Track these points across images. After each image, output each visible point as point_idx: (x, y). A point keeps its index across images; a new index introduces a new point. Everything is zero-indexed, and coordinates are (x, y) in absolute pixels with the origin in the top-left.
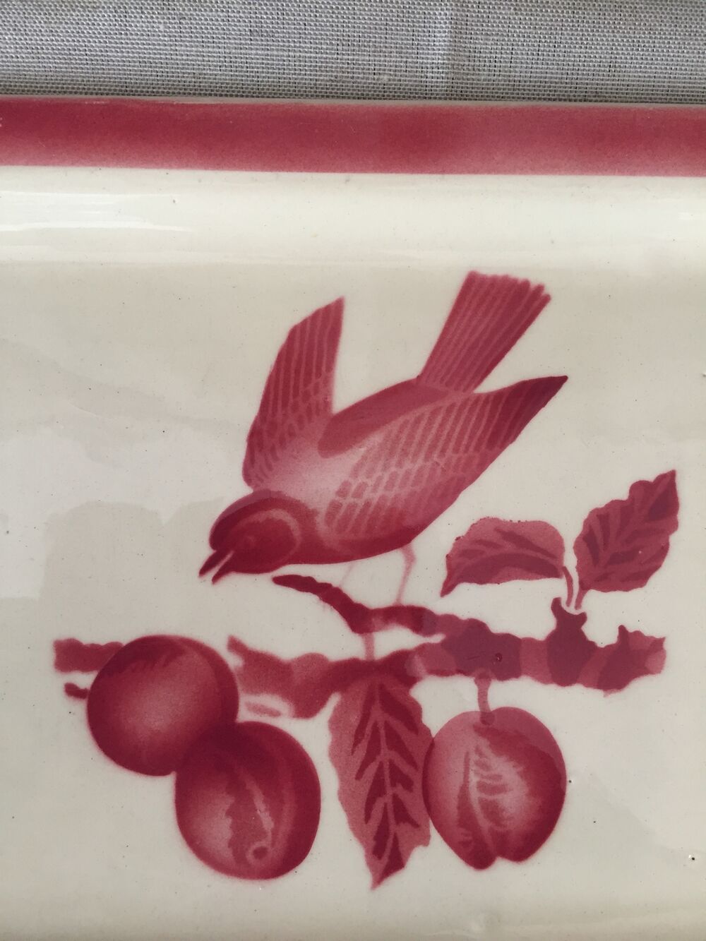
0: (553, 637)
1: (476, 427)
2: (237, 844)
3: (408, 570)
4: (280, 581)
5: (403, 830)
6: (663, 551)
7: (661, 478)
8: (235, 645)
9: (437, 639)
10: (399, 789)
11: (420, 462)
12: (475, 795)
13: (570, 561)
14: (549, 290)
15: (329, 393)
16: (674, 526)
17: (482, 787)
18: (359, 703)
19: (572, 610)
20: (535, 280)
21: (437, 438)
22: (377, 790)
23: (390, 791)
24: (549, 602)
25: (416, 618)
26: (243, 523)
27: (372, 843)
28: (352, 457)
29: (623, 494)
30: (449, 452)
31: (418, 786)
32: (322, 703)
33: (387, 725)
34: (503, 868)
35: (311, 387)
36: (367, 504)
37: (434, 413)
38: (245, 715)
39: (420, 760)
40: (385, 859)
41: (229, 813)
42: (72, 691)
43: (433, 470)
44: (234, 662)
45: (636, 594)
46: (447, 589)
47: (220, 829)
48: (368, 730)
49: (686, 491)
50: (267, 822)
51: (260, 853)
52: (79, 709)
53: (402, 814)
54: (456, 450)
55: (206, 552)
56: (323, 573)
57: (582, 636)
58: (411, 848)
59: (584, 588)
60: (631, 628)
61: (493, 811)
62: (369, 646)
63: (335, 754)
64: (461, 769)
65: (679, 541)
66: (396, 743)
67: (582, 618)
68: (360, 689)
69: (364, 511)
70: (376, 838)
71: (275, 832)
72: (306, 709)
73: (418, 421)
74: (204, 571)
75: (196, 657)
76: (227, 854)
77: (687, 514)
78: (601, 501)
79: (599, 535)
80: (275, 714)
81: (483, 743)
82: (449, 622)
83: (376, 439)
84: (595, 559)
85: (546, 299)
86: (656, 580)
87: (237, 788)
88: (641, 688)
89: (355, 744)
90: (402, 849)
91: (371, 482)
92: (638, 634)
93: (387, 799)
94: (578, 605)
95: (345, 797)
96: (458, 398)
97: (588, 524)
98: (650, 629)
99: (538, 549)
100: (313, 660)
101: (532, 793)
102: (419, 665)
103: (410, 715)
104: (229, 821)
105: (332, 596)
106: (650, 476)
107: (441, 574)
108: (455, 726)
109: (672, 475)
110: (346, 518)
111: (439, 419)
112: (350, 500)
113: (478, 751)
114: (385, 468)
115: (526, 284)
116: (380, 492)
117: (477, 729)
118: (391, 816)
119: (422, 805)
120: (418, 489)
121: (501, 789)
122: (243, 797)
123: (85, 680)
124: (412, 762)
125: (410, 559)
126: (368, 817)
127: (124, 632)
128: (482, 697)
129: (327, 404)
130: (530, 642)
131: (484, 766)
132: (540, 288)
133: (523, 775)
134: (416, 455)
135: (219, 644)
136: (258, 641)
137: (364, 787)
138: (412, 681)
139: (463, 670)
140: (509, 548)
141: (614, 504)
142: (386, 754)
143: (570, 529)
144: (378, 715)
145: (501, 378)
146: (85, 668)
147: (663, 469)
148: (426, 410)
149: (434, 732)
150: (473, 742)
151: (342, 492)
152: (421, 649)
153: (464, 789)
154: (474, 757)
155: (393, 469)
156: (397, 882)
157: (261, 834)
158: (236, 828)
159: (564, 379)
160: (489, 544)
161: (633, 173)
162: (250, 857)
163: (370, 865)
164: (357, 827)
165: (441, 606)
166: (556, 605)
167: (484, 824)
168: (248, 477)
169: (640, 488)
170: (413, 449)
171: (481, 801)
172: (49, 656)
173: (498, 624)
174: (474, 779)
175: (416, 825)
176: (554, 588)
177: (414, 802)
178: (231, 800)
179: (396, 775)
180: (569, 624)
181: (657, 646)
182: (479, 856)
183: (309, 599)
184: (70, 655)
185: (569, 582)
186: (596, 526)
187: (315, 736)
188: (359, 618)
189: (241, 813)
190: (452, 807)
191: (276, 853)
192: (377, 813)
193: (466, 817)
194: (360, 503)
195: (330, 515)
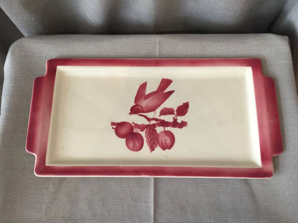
0: (173, 122)
1: (163, 97)
2: (133, 147)
3: (155, 114)
4: (139, 115)
5: (154, 145)
6: (187, 111)
7: (187, 103)
8: (133, 123)
9: (159, 122)
11: (156, 101)
12: (163, 141)
13: (175, 113)
14: (172, 80)
16: (188, 108)
17: (164, 140)
18: (149, 130)
19: (175, 118)
20: (171, 79)
22: (151, 140)
23: (153, 140)
25: (156, 120)
26: (135, 108)
27: (150, 147)
28: (148, 100)
29: (182, 105)
31: (156, 140)
32: (144, 130)
33: (152, 132)
34: (167, 150)
35: (143, 92)
36: (150, 106)
37: (158, 95)
38: (134, 131)
40: (152, 149)
41: (132, 143)
42: (113, 128)
43: (158, 102)
44: (133, 125)
45: (184, 116)
46: (160, 116)
47: (131, 145)
48: (150, 133)
49: (190, 104)
50: (137, 144)
51: (136, 148)
52: (114, 130)
53: (154, 143)
54: (161, 99)
56: (144, 114)
57: (177, 122)
58: (155, 148)
59: (177, 116)
60: (183, 121)
61: (166, 143)
62: (150, 123)
63: (146, 136)
64: (162, 138)
65: (189, 110)
66: (153, 135)
67: (177, 119)
68: (149, 128)
70: (151, 146)
71: (138, 146)
72: (142, 131)
73: (156, 96)
74: (129, 114)
75: (128, 124)
76: (132, 148)
77: (190, 107)
78: (179, 105)
79: (179, 110)
80: (138, 131)
82: (160, 120)
83: (151, 98)
84: (179, 112)
85: (172, 81)
86: (186, 115)
88: (184, 128)
89: (148, 135)
90: (154, 147)
91: (150, 103)
92: (184, 121)
94: (176, 118)
95: (147, 141)
96: (161, 93)
97: (177, 108)
98: (185, 121)
99: (171, 111)
100: (143, 125)
101: (171, 141)
102: (156, 125)
103: (155, 131)
104: (132, 144)
105: (145, 117)
106: (185, 102)
107: (159, 114)
108: (161, 132)
109: (188, 102)
110: (147, 107)
111: (159, 96)
112: (148, 105)
113: (164, 136)
114: (152, 101)
115: (170, 80)
116: (151, 104)
117: (164, 133)
120: (156, 104)
121: (167, 140)
122: (134, 141)
123: (115, 127)
124: (155, 137)
125: (155, 112)
126: (150, 144)
127: (120, 122)
128: (164, 129)
129: (145, 94)
130: (170, 122)
131: (164, 137)
132: (171, 80)
133: (170, 139)
134: (156, 100)
135: (131, 123)
136: (136, 122)
137: (149, 140)
138: (155, 127)
139: (162, 126)
140: (168, 111)
142: (152, 136)
143: (175, 109)
144: (151, 131)
145: (167, 90)
146: (114, 125)
147: (187, 102)
148: (157, 94)
149: (158, 133)
150: (163, 135)
152: (157, 123)
153: (162, 141)
154: (163, 136)
156: (153, 152)
157: (136, 146)
158: (133, 145)
159: (174, 91)
160: (165, 111)
161: (181, 66)
162: (135, 148)
163: (150, 150)
164: (149, 145)
165: (159, 118)
166: (174, 118)
167: (164, 144)
168: (135, 103)
169: (184, 104)
171: (164, 142)
172: (110, 124)
173: (166, 120)
174: (163, 139)
175: (156, 145)
176: (173, 116)
177: (156, 142)
178: (133, 141)
179: (153, 139)
180: (175, 120)
181: (186, 123)
182: (164, 149)
183: (143, 117)
184: (113, 124)
185: (175, 115)
186: (179, 108)
187: (143, 134)
188: (149, 119)
189: (134, 143)
190: (160, 142)
191: (138, 148)
192: (151, 143)
193: (162, 144)
194: (149, 106)
195: (145, 107)
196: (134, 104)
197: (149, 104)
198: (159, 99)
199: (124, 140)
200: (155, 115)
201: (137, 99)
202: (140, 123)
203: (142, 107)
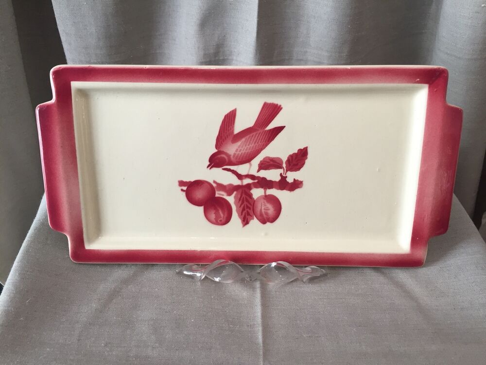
0: (280, 181)
1: (265, 137)
2: (216, 219)
3: (250, 167)
4: (223, 169)
5: (249, 217)
6: (304, 164)
7: (304, 148)
8: (215, 182)
9: (256, 181)
10: (248, 210)
11: (253, 144)
12: (263, 211)
13: (284, 165)
14: (282, 106)
15: (233, 131)
16: (307, 158)
17: (264, 209)
18: (240, 193)
19: (284, 175)
21: (257, 140)
22: (244, 209)
24: (279, 174)
25: (252, 177)
26: (216, 157)
28: (239, 143)
29: (296, 152)
30: (259, 143)
31: (252, 209)
32: (233, 193)
33: (246, 198)
34: (268, 224)
35: (229, 129)
36: (242, 153)
38: (217, 195)
39: (252, 204)
40: (245, 222)
41: (214, 213)
42: (182, 190)
43: (256, 146)
44: (214, 185)
45: (298, 172)
46: (258, 171)
47: (213, 216)
48: (242, 198)
49: (309, 151)
50: (222, 215)
51: (221, 221)
52: (184, 194)
53: (248, 214)
54: (261, 142)
55: (208, 163)
56: (232, 168)
57: (286, 181)
58: (250, 220)
59: (287, 171)
60: (296, 179)
61: (267, 214)
62: (242, 182)
63: (235, 203)
64: (260, 206)
65: (307, 162)
66: (247, 201)
67: (286, 177)
68: (240, 191)
69: (241, 155)
70: (243, 218)
71: (223, 217)
72: (229, 194)
73: (253, 136)
74: (207, 167)
75: (206, 184)
76: (214, 221)
77: (309, 156)
78: (291, 153)
79: (290, 160)
80: (223, 195)
81: (265, 201)
82: (258, 178)
83: (244, 140)
84: (290, 165)
85: (282, 108)
86: (302, 169)
87: (215, 209)
88: (297, 191)
89: (239, 201)
90: (249, 220)
91: (242, 149)
92: (298, 180)
93: (246, 211)
94: (286, 174)
95: (237, 211)
96: (261, 131)
97: (288, 158)
98: (300, 179)
99: (278, 163)
100: (230, 185)
101: (275, 210)
102: (252, 186)
103: (250, 196)
104: (214, 215)
105: (234, 172)
106: (302, 148)
107: (257, 168)
108: (258, 198)
109: (307, 147)
110: (237, 156)
111: (257, 136)
112: (238, 153)
113: (264, 203)
114: (246, 146)
115: (277, 105)
116: (244, 151)
117: (264, 199)
118: (246, 215)
119: (252, 212)
120: (252, 150)
121: (269, 210)
122: (217, 210)
123: (185, 188)
124: (250, 204)
125: (251, 165)
126: (242, 215)
127: (192, 180)
128: (265, 192)
129: (233, 132)
130: (275, 182)
131: (265, 205)
132: (280, 106)
133: (273, 207)
135: (212, 182)
136: (219, 181)
137: (241, 209)
138: (250, 189)
139: (261, 187)
140: (271, 163)
141: (294, 154)
142: (245, 203)
143: (285, 159)
144: (244, 196)
145: (271, 126)
146: (184, 186)
147: (305, 146)
148: (255, 133)
149: (255, 199)
150: (262, 201)
151: (237, 151)
152: (253, 183)
153: (261, 210)
154: (263, 204)
155: (247, 146)
156: (248, 226)
157: (221, 217)
158: (216, 216)
159: (284, 127)
160: (267, 162)
161: (300, 83)
162: (219, 221)
163: (242, 223)
164: (240, 216)
165: (257, 174)
166: (281, 174)
167: (265, 216)
168: (217, 147)
169: (300, 150)
170: (251, 142)
171: (264, 212)
172: (177, 184)
173: (269, 178)
174: (263, 208)
175: (251, 216)
176: (281, 171)
177: (251, 212)
178: (215, 211)
179: (248, 207)
180: (283, 178)
181: (301, 182)
182: (264, 221)
183: (230, 173)
184: (181, 183)
185: (284, 170)
186: (290, 158)
187: (231, 199)
188: (240, 177)
189: (217, 213)
190: (258, 213)
191: (224, 221)
192: (244, 214)
193: (261, 215)
194: (240, 153)
195: (234, 156)
196: (215, 151)
197: (240, 150)
198: (257, 141)
199: (201, 209)
200: (250, 169)
201: (219, 141)
202: (225, 182)
203: (229, 156)
